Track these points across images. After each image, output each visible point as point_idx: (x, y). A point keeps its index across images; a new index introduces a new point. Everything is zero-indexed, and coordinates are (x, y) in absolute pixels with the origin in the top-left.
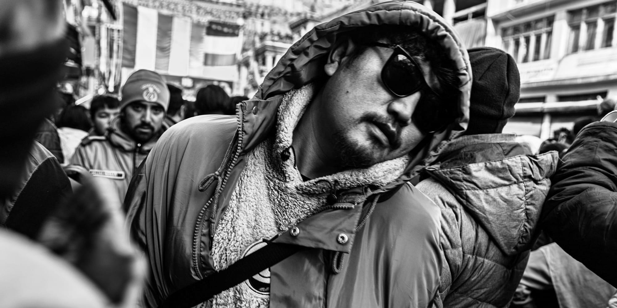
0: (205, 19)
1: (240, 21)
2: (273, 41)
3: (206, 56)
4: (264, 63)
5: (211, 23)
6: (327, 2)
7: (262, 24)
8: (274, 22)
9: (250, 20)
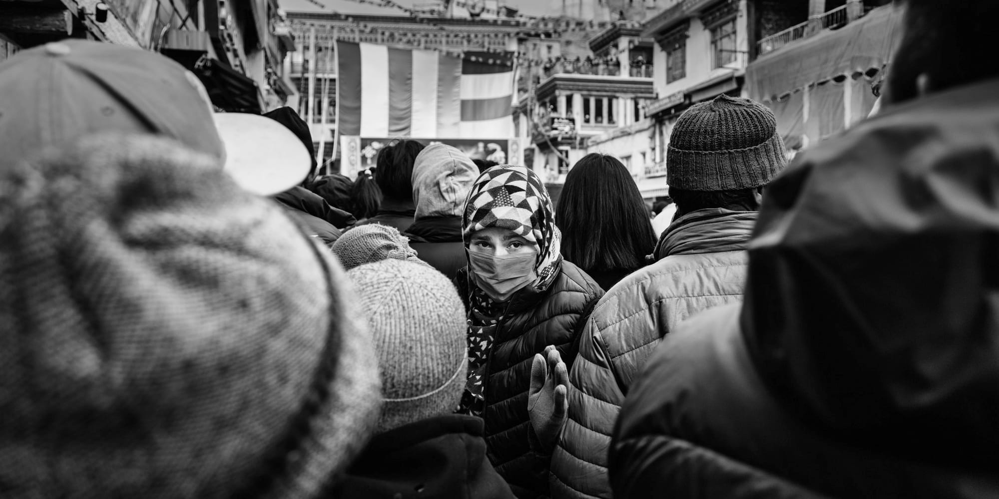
0: (459, 50)
1: (513, 46)
2: (567, 72)
3: (464, 103)
4: (555, 110)
5: (468, 54)
6: (650, 3)
7: (549, 48)
8: (568, 43)
9: (529, 45)
